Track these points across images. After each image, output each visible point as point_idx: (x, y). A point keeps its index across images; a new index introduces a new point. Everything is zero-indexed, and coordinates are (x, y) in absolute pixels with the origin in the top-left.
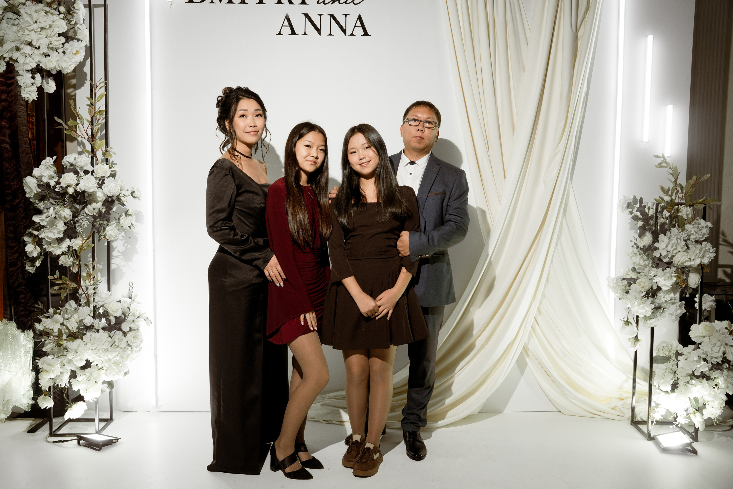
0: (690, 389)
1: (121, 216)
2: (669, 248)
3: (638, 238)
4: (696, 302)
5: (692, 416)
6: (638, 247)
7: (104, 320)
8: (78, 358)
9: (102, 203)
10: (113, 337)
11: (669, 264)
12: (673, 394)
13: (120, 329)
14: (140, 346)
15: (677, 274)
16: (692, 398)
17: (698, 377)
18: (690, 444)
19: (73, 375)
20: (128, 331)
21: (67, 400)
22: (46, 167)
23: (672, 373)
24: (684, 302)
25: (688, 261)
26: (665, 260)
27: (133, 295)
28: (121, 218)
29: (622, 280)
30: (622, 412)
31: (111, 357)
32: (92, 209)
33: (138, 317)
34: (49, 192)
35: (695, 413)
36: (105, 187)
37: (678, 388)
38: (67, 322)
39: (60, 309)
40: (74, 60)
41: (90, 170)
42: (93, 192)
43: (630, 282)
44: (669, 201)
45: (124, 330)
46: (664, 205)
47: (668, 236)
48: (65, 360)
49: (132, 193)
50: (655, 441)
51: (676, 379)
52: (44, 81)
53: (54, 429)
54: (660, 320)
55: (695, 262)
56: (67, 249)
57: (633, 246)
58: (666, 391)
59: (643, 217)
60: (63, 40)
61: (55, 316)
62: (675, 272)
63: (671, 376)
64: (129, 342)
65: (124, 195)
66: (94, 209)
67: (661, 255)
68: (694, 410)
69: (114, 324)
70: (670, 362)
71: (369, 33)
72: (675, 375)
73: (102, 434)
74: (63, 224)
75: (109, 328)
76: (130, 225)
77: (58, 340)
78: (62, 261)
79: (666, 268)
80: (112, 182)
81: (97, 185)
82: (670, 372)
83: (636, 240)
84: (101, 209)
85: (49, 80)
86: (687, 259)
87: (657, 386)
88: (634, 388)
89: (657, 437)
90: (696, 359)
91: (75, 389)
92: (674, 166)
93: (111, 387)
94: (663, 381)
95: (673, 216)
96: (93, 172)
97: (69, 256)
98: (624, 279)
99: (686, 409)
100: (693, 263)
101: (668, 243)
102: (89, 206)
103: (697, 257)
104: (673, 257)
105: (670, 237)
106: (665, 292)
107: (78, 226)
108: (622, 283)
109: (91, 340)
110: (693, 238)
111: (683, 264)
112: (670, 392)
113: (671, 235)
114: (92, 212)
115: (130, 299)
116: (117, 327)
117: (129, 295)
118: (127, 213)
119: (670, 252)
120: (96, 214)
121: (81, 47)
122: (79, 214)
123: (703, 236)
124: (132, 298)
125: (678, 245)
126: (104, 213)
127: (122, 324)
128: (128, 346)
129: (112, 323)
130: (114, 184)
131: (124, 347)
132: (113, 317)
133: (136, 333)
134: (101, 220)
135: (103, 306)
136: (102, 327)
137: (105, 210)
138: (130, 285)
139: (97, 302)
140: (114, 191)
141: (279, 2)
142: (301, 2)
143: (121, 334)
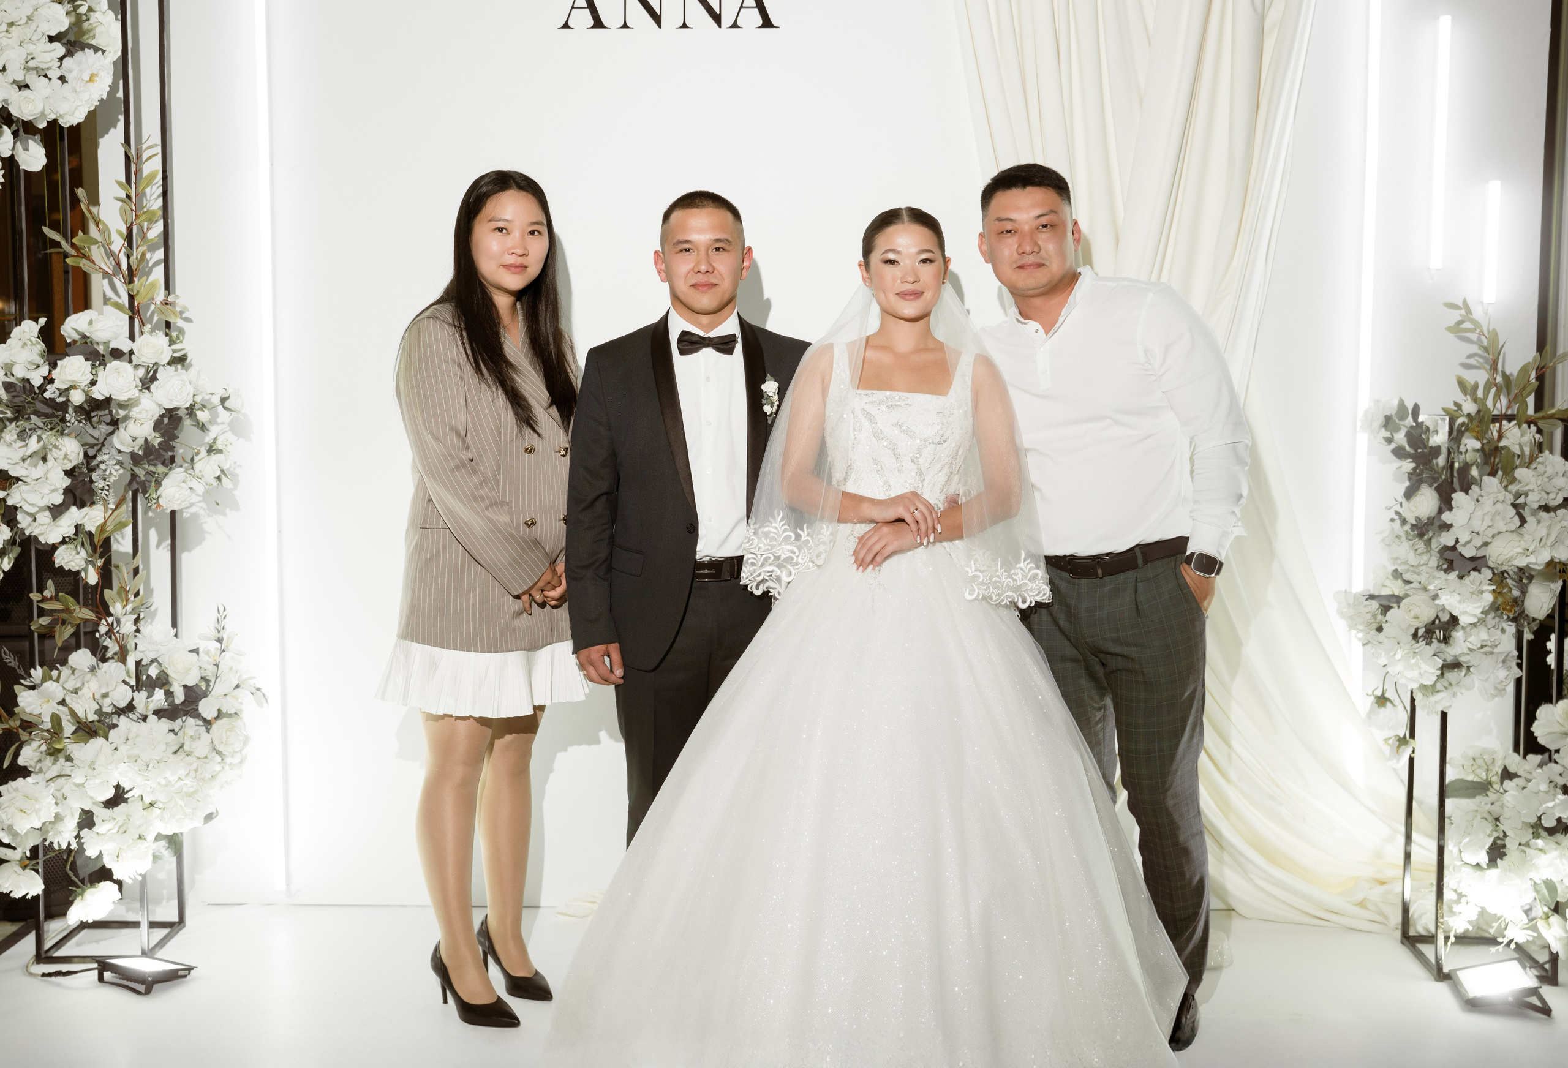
0: (1531, 860)
1: (197, 454)
2: (1477, 525)
3: (1404, 501)
4: (1550, 652)
5: (1541, 925)
6: (1404, 522)
7: (159, 694)
8: (97, 781)
9: (152, 425)
10: (181, 733)
11: (1477, 563)
12: (1493, 873)
13: (197, 716)
14: (244, 752)
15: (1494, 587)
16: (1538, 882)
17: (1551, 831)
18: (1534, 992)
19: (87, 820)
20: (214, 719)
21: (74, 878)
22: (21, 343)
23: (1490, 820)
25: (1522, 555)
26: (1468, 552)
27: (225, 635)
28: (196, 459)
29: (1367, 600)
30: (1382, 914)
31: (173, 779)
32: (130, 439)
33: (237, 686)
34: (30, 399)
35: (1549, 917)
36: (157, 387)
37: (1504, 858)
38: (74, 699)
39: (57, 669)
40: (85, 96)
41: (126, 350)
42: (129, 399)
43: (1386, 603)
44: (1473, 414)
45: (204, 715)
46: (1463, 424)
47: (1476, 497)
48: (66, 786)
49: (223, 400)
50: (1452, 982)
51: (1501, 835)
52: (18, 144)
53: (48, 945)
54: (1459, 694)
55: (1537, 559)
56: (73, 531)
57: (1392, 520)
58: (1474, 863)
59: (1416, 451)
60: (59, 49)
61: (45, 684)
62: (1490, 580)
63: (1489, 828)
64: (215, 743)
65: (204, 406)
66: (134, 439)
67: (1457, 541)
68: (1546, 909)
69: (183, 702)
70: (1487, 795)
72: (1497, 826)
73: (156, 956)
74: (63, 473)
75: (169, 713)
76: (218, 473)
77: (51, 739)
78: (61, 558)
79: (1469, 572)
80: (174, 376)
81: (140, 384)
82: (1486, 819)
83: (1401, 504)
84: (149, 439)
85: (30, 141)
86: (1520, 550)
87: (1455, 851)
88: (1408, 856)
89: (1458, 973)
90: (1544, 787)
91: (91, 852)
92: (1491, 330)
93: (175, 848)
94: (1467, 840)
95: (1487, 448)
96: (131, 352)
97: (76, 547)
98: (1372, 597)
99: (1527, 907)
100: (1532, 559)
101: (1473, 513)
102: (122, 430)
103: (1542, 544)
104: (1486, 544)
105: (1480, 498)
106: (1468, 629)
107: (98, 477)
108: (1365, 606)
109: (128, 739)
110: (1534, 500)
111: (1509, 561)
112: (1486, 867)
113: (1483, 493)
114: (128, 446)
115: (219, 645)
116: (188, 709)
117: (218, 635)
118: (211, 447)
119: (1478, 533)
120: (139, 450)
121: (102, 66)
122: (100, 450)
123: (1557, 493)
124: (224, 642)
125: (1498, 518)
126: (157, 447)
127: (200, 703)
128: (214, 754)
129: (178, 701)
130: (178, 380)
131: (205, 755)
132: (180, 687)
133: (232, 724)
134: (150, 465)
135: (156, 661)
136: (154, 709)
137: (161, 439)
138: (218, 610)
139: (142, 652)
140: (178, 397)
143: (199, 726)
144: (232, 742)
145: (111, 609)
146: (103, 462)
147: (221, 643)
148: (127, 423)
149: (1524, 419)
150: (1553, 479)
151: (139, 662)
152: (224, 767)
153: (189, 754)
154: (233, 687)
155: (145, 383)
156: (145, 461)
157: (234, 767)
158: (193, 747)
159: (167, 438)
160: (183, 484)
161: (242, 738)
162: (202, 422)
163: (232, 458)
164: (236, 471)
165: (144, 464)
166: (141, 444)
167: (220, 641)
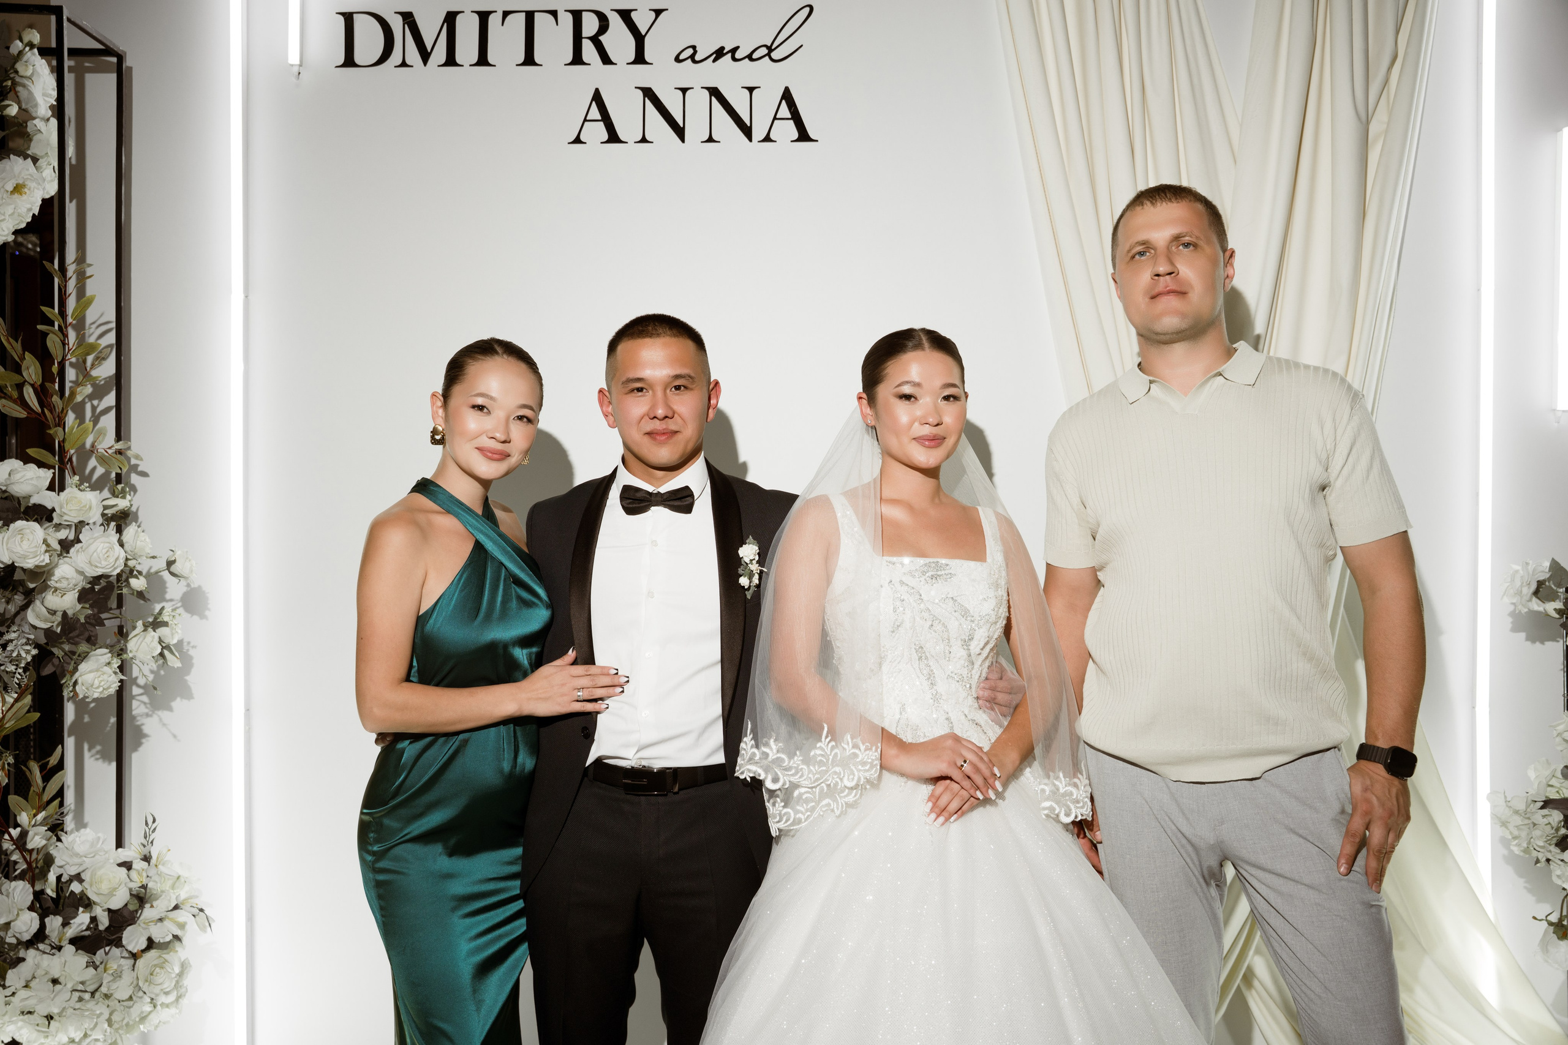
1: (133, 628)
9: (77, 595)
10: (99, 969)
13: (118, 943)
20: (143, 951)
28: (130, 635)
29: (1542, 808)
32: (47, 612)
33: (176, 907)
36: (78, 551)
41: (47, 506)
45: (130, 948)
49: (170, 563)
64: (142, 981)
65: (140, 573)
66: (53, 612)
69: (107, 929)
71: (812, 136)
75: (87, 943)
80: (97, 538)
81: (58, 547)
84: (70, 613)
96: (53, 510)
98: (1547, 804)
102: (38, 603)
107: (6, 659)
108: (1544, 816)
109: (34, 977)
114: (46, 621)
115: (147, 864)
116: (114, 937)
117: (145, 851)
118: (156, 619)
120: (58, 626)
121: (30, 175)
122: (9, 627)
124: (153, 861)
126: (83, 620)
127: (125, 932)
128: (141, 994)
129: (102, 928)
130: (105, 542)
131: (127, 997)
132: (104, 910)
133: (164, 956)
134: (70, 643)
135: (78, 878)
136: (72, 936)
137: (90, 612)
138: (146, 821)
139: (61, 867)
140: (103, 562)
141: (577, 59)
142: (632, 58)
143: (122, 960)
144: (160, 981)
145: (18, 819)
146: (11, 641)
147: (149, 861)
148: (44, 595)
151: (59, 878)
152: (155, 1007)
153: (107, 996)
154: (170, 908)
155: (66, 546)
156: (64, 639)
157: (167, 1006)
158: (114, 986)
159: (96, 610)
160: (105, 667)
161: (173, 976)
162: (137, 591)
163: (179, 631)
164: (185, 644)
165: (63, 643)
166: (59, 619)
167: (147, 859)
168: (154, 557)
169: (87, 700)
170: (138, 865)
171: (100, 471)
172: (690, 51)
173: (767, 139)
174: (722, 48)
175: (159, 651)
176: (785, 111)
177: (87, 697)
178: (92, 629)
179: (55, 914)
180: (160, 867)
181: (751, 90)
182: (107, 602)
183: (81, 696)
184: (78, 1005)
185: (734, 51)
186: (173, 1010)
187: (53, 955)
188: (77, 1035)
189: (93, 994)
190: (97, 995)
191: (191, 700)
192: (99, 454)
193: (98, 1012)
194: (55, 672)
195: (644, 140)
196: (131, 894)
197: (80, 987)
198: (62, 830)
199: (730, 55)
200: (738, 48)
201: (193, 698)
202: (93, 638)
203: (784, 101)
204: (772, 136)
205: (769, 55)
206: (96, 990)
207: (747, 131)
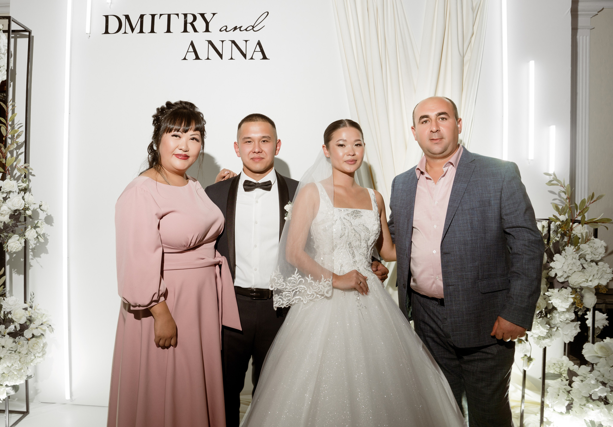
0: (586, 412)
2: (565, 268)
7: (12, 326)
9: (9, 216)
10: (17, 344)
11: (564, 285)
12: (567, 415)
13: (23, 335)
15: (573, 296)
16: (588, 421)
17: (595, 401)
20: (31, 338)
23: (566, 393)
24: (579, 323)
25: (584, 281)
26: (561, 280)
28: (26, 231)
33: (42, 324)
36: (9, 201)
37: (572, 409)
44: (564, 221)
45: (26, 337)
46: (559, 225)
47: (564, 256)
49: (40, 206)
51: (571, 400)
54: (552, 339)
55: (592, 284)
58: (560, 412)
62: (571, 292)
63: (565, 396)
64: (31, 348)
65: (30, 209)
67: (556, 275)
69: (19, 330)
71: (268, 57)
72: (569, 395)
75: (13, 335)
79: (561, 288)
80: (15, 197)
81: (3, 200)
82: (564, 392)
84: (6, 222)
86: (584, 280)
87: (550, 405)
90: (593, 382)
92: (565, 184)
93: (16, 390)
94: (557, 402)
100: (590, 284)
101: (564, 263)
103: (595, 277)
104: (568, 277)
105: (565, 257)
106: (561, 313)
110: (588, 257)
111: (579, 284)
112: (565, 413)
113: (567, 254)
115: (31, 309)
116: (21, 333)
117: (31, 305)
118: (36, 225)
119: (565, 272)
123: (599, 255)
124: (33, 308)
125: (574, 265)
126: (11, 225)
127: (25, 332)
128: (30, 352)
129: (18, 330)
130: (17, 198)
131: (26, 353)
132: (18, 324)
133: (37, 340)
134: (6, 233)
135: (10, 313)
136: (8, 332)
137: (13, 222)
138: (31, 294)
139: (5, 309)
140: (17, 205)
141: (185, 31)
142: (205, 30)
143: (24, 341)
144: (36, 349)
147: (32, 308)
149: (584, 223)
150: (597, 249)
151: (4, 312)
152: (35, 357)
153: (19, 353)
154: (40, 324)
155: (5, 199)
156: (4, 231)
157: (40, 357)
158: (21, 349)
159: (15, 222)
160: (17, 241)
161: (41, 347)
162: (29, 215)
163: (44, 230)
164: (46, 235)
165: (4, 232)
166: (3, 224)
167: (31, 307)
168: (35, 204)
169: (12, 252)
170: (29, 309)
171: (18, 174)
172: (225, 28)
173: (252, 58)
174: (236, 27)
175: (36, 236)
176: (258, 49)
177: (12, 251)
178: (14, 228)
179: (3, 324)
180: (36, 310)
181: (246, 41)
182: (19, 219)
183: (9, 251)
184: (9, 355)
185: (240, 27)
186: (41, 359)
187: (2, 338)
188: (10, 365)
189: (15, 352)
190: (16, 352)
191: (48, 254)
192: (18, 168)
193: (16, 358)
194: (1, 242)
195: (208, 59)
196: (27, 319)
197: (11, 349)
198: (5, 296)
199: (239, 29)
200: (242, 26)
201: (48, 253)
202: (14, 231)
203: (258, 45)
204: (253, 58)
205: (253, 29)
206: (16, 350)
207: (245, 56)
